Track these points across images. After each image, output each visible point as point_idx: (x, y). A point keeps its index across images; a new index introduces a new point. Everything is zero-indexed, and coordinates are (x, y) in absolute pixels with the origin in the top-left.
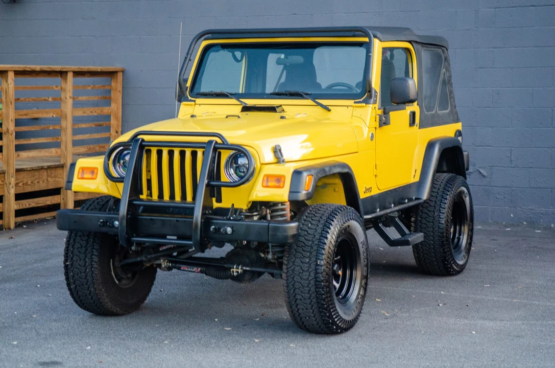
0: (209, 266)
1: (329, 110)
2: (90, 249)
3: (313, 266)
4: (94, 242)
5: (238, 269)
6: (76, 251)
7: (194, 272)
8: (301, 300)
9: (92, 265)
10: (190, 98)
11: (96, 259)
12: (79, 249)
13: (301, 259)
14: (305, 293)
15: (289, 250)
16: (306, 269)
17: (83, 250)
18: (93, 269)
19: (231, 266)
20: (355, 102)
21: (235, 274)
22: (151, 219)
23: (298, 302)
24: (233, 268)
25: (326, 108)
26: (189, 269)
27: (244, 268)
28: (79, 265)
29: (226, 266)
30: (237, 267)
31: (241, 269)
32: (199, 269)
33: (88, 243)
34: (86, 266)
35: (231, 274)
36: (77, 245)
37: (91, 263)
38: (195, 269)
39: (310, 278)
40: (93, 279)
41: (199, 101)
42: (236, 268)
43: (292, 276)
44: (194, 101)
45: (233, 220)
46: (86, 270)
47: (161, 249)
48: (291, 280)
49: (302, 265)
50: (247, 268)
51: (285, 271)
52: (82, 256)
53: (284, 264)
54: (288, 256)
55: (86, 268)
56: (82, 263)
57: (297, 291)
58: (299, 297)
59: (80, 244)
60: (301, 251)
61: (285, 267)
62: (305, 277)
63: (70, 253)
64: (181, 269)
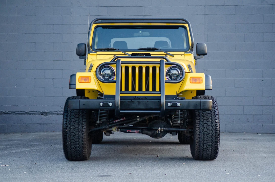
0: (144, 129)
1: (173, 57)
2: (81, 122)
3: (214, 123)
4: (83, 118)
6: (72, 123)
7: (135, 133)
8: (207, 141)
9: (82, 130)
10: (93, 51)
11: (84, 127)
12: (74, 122)
13: (207, 120)
14: (209, 137)
15: (199, 116)
16: (210, 125)
17: (77, 122)
18: (83, 133)
19: (157, 128)
20: (185, 53)
21: (159, 132)
22: (132, 101)
23: (205, 142)
24: (159, 129)
25: (172, 55)
26: (132, 132)
28: (75, 131)
30: (161, 128)
31: (163, 129)
32: (138, 131)
33: (79, 119)
34: (79, 131)
35: (157, 133)
36: (73, 120)
37: (82, 129)
38: (136, 131)
39: (213, 129)
40: (83, 138)
43: (202, 129)
45: (180, 99)
46: (79, 133)
47: (115, 122)
48: (202, 131)
49: (208, 123)
50: (166, 129)
51: (198, 127)
52: (77, 126)
53: (197, 123)
54: (199, 119)
55: (79, 132)
56: (76, 129)
57: (205, 136)
58: (206, 139)
59: (75, 119)
60: (206, 116)
61: (197, 125)
62: (210, 129)
63: (68, 125)
64: (127, 132)
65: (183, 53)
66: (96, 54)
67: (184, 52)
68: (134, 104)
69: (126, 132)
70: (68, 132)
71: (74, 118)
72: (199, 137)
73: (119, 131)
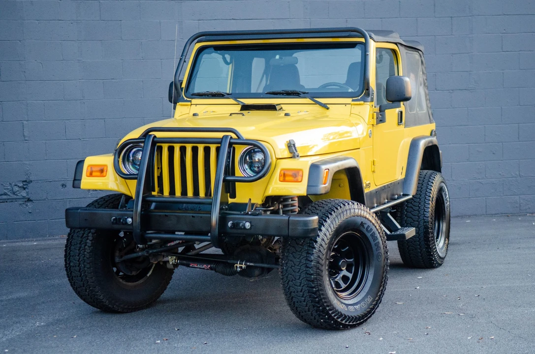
1: (328, 109)
5: (242, 264)
10: (185, 98)
19: (235, 262)
20: (353, 101)
21: (239, 269)
24: (237, 264)
25: (325, 106)
26: (199, 266)
27: (248, 264)
29: (229, 261)
30: (241, 262)
31: (245, 264)
32: (209, 266)
35: (235, 269)
38: (205, 266)
41: (194, 101)
42: (240, 264)
44: (190, 101)
50: (251, 264)
64: (190, 266)
65: (349, 100)
66: (189, 103)
67: (351, 99)
69: (189, 266)
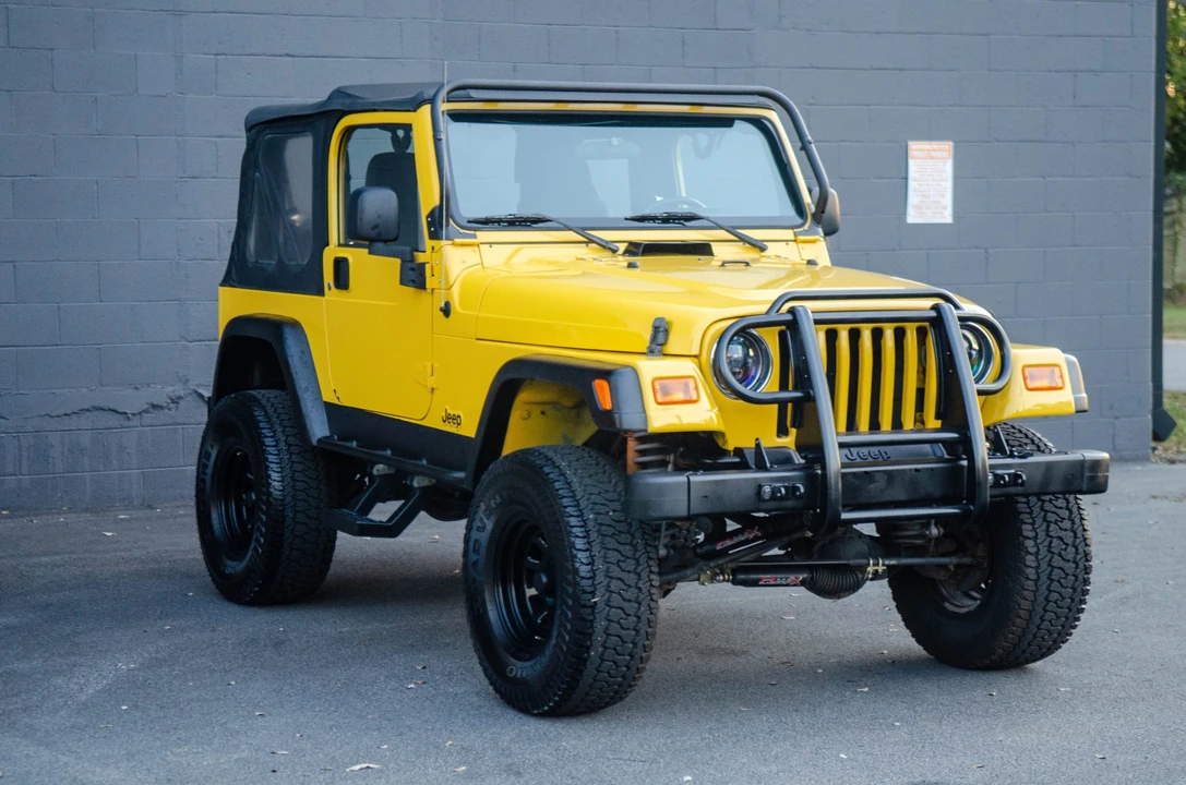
2: (643, 561)
3: (1079, 534)
4: (646, 544)
5: (878, 565)
6: (614, 570)
7: (787, 585)
8: (1055, 602)
10: (462, 231)
12: (621, 564)
13: (1059, 523)
15: (1028, 510)
16: (1070, 541)
17: (630, 564)
18: (652, 605)
19: (862, 562)
20: (796, 233)
21: (871, 576)
22: (866, 472)
23: (1050, 606)
25: (759, 247)
26: (778, 582)
27: (887, 562)
28: (624, 600)
29: (852, 562)
30: (875, 561)
31: (883, 565)
32: (801, 578)
33: (635, 549)
34: (640, 599)
36: (613, 556)
38: (792, 578)
41: (483, 236)
42: (874, 565)
43: (1047, 558)
44: (475, 237)
46: (639, 609)
47: (719, 547)
48: (1044, 565)
49: (1062, 534)
50: (892, 562)
51: (1033, 550)
52: (631, 579)
53: (1028, 538)
54: (1030, 521)
55: (640, 604)
56: (631, 594)
57: (1056, 585)
58: (1055, 596)
59: (619, 552)
60: (1054, 509)
61: (1029, 544)
62: (1070, 557)
63: (600, 578)
64: (761, 583)
67: (792, 231)
68: (872, 486)
69: (755, 583)
70: (601, 606)
71: (617, 546)
72: (1034, 588)
73: (728, 581)
